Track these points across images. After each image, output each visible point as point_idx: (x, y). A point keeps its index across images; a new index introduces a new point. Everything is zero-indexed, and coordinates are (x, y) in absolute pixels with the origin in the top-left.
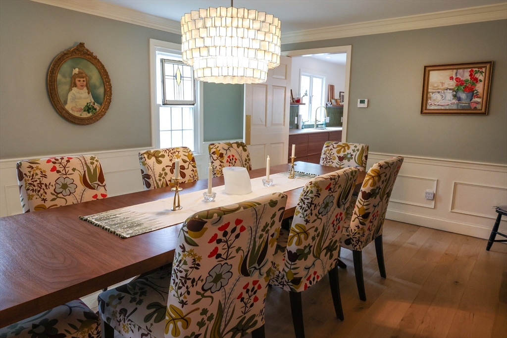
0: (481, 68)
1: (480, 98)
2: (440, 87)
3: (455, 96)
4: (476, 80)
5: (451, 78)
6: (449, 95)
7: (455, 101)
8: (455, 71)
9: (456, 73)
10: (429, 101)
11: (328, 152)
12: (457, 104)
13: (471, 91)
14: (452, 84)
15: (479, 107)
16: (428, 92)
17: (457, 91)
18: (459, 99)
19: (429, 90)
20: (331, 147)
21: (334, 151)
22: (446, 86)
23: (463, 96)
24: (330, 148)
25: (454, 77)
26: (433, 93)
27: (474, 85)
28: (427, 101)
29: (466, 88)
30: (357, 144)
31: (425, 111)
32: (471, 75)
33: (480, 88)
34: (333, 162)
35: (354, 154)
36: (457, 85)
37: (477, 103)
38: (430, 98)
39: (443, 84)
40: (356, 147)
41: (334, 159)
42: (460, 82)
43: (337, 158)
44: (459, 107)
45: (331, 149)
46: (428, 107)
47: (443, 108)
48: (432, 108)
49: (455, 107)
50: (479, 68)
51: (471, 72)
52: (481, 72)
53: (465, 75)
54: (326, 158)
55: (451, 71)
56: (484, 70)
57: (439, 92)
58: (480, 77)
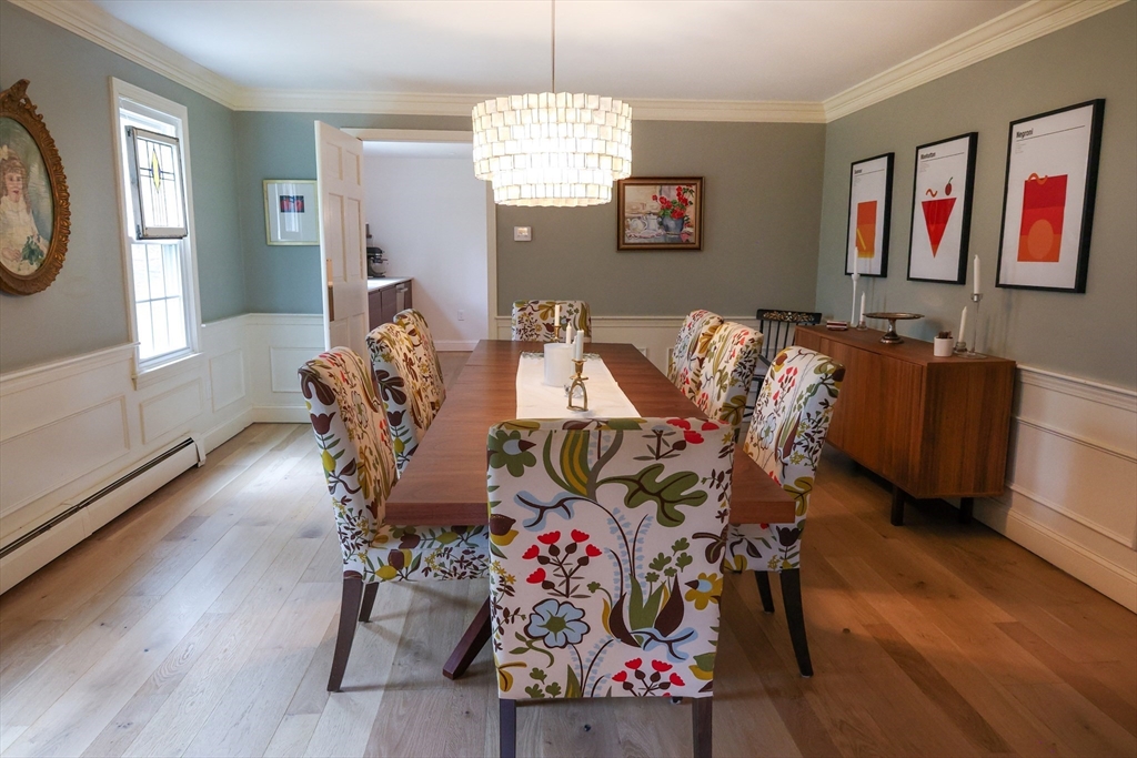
0: (690, 185)
1: (691, 227)
2: (641, 210)
3: (661, 224)
4: (685, 201)
5: (655, 198)
6: (653, 222)
7: (661, 231)
8: (658, 187)
9: (660, 191)
10: (627, 231)
11: (525, 318)
12: (665, 235)
13: (680, 217)
14: (656, 206)
15: (692, 239)
16: (624, 218)
17: (663, 217)
18: (667, 228)
19: (626, 215)
20: (529, 310)
21: (536, 315)
22: (648, 209)
23: (671, 223)
24: (527, 312)
25: (659, 197)
26: (631, 219)
27: (683, 208)
28: (624, 230)
29: (674, 212)
30: (572, 302)
31: (622, 246)
32: (679, 195)
33: (691, 212)
34: (538, 335)
35: (572, 317)
36: (662, 208)
37: (689, 234)
38: (628, 226)
39: (644, 205)
40: (571, 306)
41: (539, 330)
42: (666, 204)
43: (544, 327)
44: (668, 241)
45: (530, 314)
46: (627, 241)
47: (646, 241)
48: (632, 241)
49: (662, 240)
50: (687, 185)
51: (679, 189)
52: (691, 191)
53: (671, 194)
54: (524, 329)
55: (653, 187)
56: (694, 188)
57: (639, 218)
58: (691, 198)
